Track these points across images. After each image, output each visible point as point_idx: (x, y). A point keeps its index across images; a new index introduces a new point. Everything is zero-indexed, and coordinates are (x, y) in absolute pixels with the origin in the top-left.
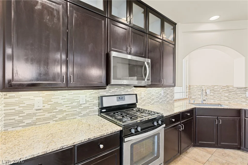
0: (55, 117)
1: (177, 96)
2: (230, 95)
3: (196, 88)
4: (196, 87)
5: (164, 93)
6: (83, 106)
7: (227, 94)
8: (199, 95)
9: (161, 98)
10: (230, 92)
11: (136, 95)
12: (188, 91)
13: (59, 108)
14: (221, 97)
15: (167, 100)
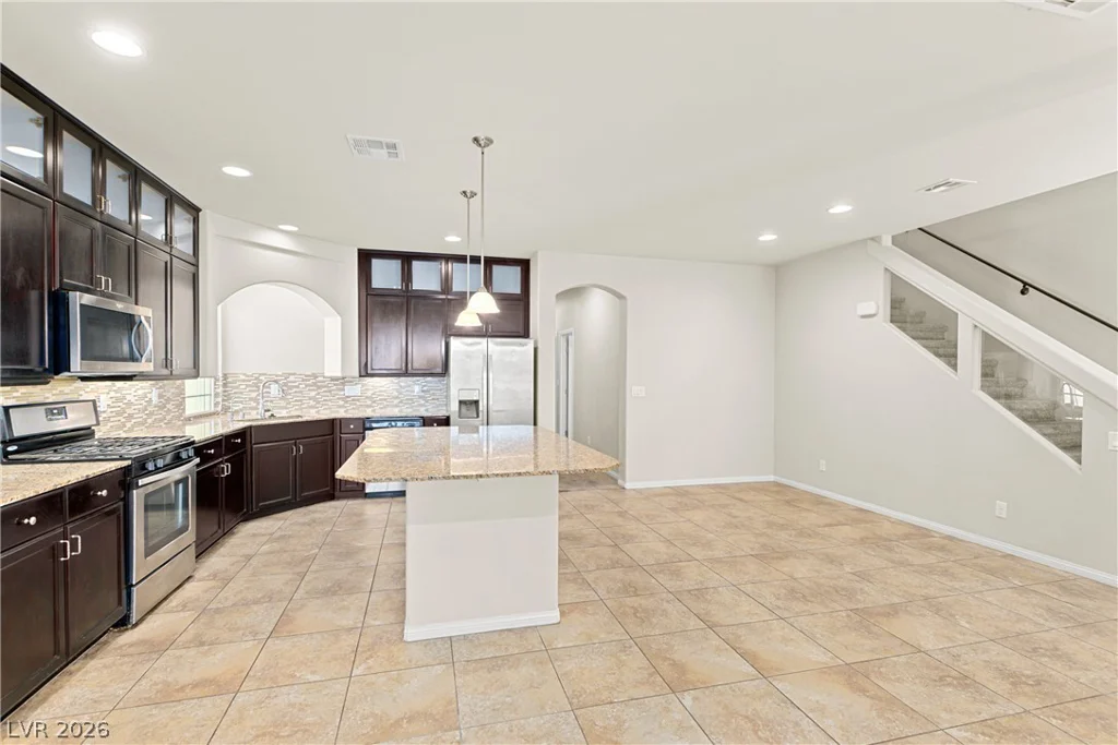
1: (191, 408)
2: (318, 394)
3: (244, 381)
4: (243, 377)
5: (160, 396)
7: (313, 394)
8: (251, 399)
9: (151, 413)
10: (319, 387)
11: (94, 402)
12: (220, 390)
14: (301, 401)
15: (168, 417)
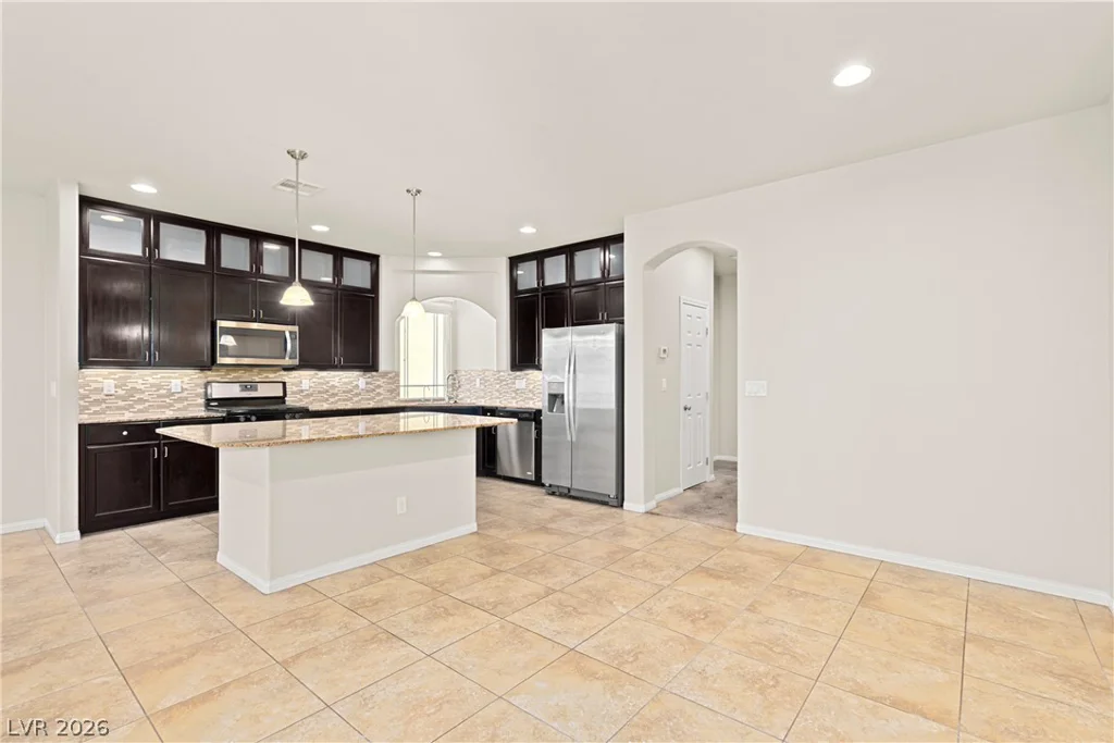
0: (131, 406)
6: (177, 396)
9: (358, 394)
11: (283, 383)
13: (137, 397)
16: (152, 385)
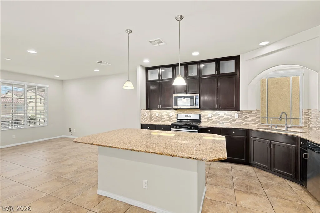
0: (161, 120)
6: (171, 117)
11: (200, 114)
13: (163, 117)
16: (166, 114)
